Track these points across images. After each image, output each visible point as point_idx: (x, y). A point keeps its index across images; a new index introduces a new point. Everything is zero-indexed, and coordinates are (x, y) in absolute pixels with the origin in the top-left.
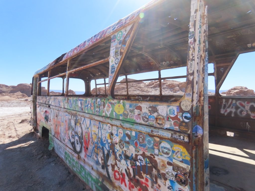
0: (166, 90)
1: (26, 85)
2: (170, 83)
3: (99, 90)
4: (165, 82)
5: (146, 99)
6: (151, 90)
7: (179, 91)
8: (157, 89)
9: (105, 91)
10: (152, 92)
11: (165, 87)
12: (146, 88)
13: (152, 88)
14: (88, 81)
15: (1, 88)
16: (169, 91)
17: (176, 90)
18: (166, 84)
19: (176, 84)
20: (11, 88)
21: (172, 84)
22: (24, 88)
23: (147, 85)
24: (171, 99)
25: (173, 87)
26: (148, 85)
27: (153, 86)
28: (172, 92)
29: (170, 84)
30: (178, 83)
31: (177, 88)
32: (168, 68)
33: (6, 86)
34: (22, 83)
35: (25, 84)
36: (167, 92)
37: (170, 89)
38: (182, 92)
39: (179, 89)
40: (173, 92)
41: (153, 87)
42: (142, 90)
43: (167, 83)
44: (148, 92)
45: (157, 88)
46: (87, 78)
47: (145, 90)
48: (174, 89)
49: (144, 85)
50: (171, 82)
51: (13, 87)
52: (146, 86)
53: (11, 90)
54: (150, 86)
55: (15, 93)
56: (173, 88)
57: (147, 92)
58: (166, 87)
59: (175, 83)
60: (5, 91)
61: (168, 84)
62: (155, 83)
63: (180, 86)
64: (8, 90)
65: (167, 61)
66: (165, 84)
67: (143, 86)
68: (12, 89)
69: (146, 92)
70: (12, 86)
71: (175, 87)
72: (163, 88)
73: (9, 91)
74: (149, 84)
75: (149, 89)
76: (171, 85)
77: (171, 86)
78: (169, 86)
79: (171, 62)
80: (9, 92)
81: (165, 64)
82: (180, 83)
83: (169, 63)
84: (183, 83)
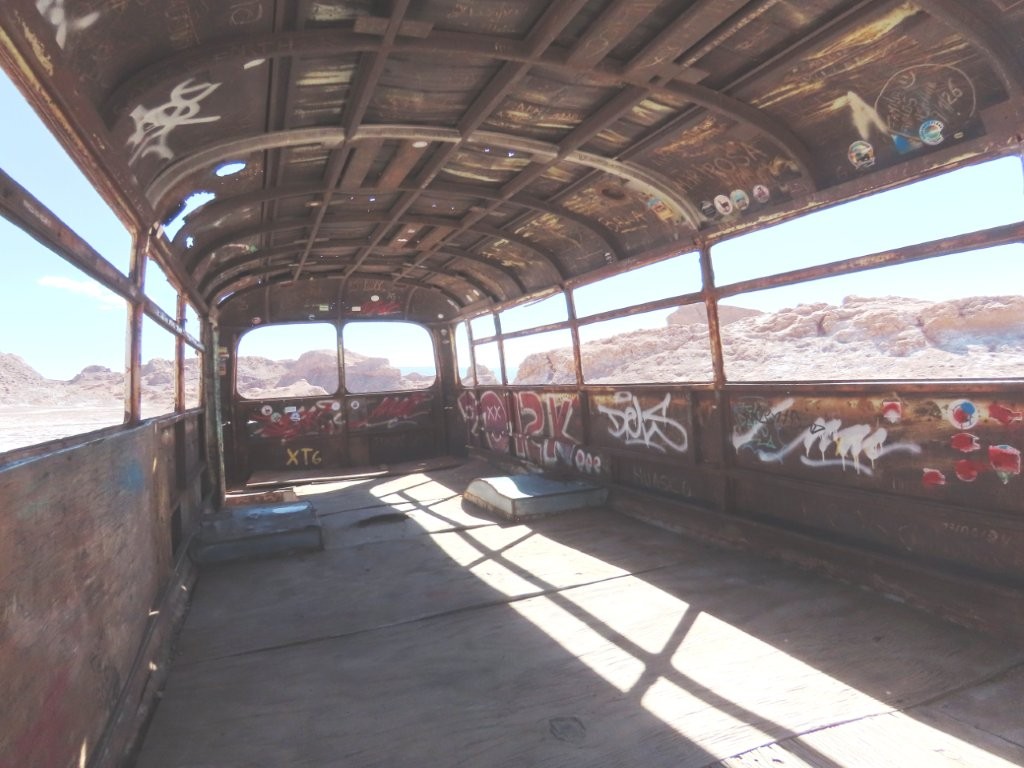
0: (853, 344)
1: (327, 353)
2: (876, 312)
3: (550, 362)
4: (847, 310)
5: (656, 404)
6: (780, 348)
7: (920, 345)
8: (808, 345)
9: (573, 367)
10: (785, 359)
11: (847, 330)
12: (754, 341)
13: (782, 339)
14: (443, 331)
15: (254, 369)
16: (867, 350)
17: (906, 344)
18: (856, 317)
19: (905, 313)
20: (281, 367)
21: (882, 315)
22: (322, 365)
23: (764, 329)
24: (771, 405)
25: (889, 329)
26: (769, 329)
27: (787, 331)
28: (883, 352)
29: (874, 318)
30: (918, 309)
31: (911, 332)
32: (744, 226)
33: (269, 363)
34: (313, 349)
35: (325, 351)
36: (858, 353)
37: (873, 337)
38: (937, 351)
39: (922, 337)
40: (888, 353)
41: (790, 335)
42: (735, 351)
43: (862, 312)
44: (766, 359)
45: (808, 340)
46: (441, 316)
47: (752, 351)
48: (895, 340)
49: (748, 329)
50: (880, 304)
51: (289, 365)
52: (754, 333)
53: (283, 376)
54: (777, 333)
55: (290, 387)
56: (893, 332)
57: (761, 359)
58: (852, 334)
59: (900, 309)
60: (264, 378)
61: (865, 315)
62: (800, 317)
63: (928, 322)
64: (272, 375)
65: (735, 188)
66: (849, 317)
67: (742, 335)
68: (284, 371)
69: (756, 360)
70: (285, 361)
71: (903, 329)
72: (840, 335)
73: (275, 378)
74: (774, 321)
75: (770, 344)
76: (881, 318)
77: (877, 325)
78: (868, 327)
79: (756, 191)
80: (277, 382)
81: (725, 205)
82: (926, 310)
83: (747, 202)
84: (942, 307)
